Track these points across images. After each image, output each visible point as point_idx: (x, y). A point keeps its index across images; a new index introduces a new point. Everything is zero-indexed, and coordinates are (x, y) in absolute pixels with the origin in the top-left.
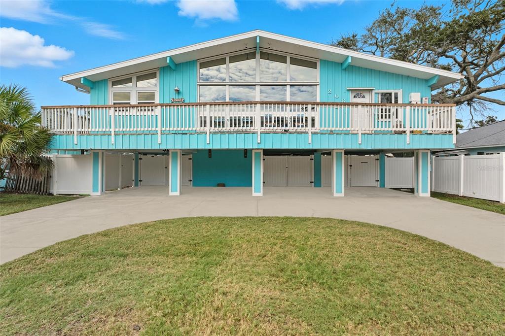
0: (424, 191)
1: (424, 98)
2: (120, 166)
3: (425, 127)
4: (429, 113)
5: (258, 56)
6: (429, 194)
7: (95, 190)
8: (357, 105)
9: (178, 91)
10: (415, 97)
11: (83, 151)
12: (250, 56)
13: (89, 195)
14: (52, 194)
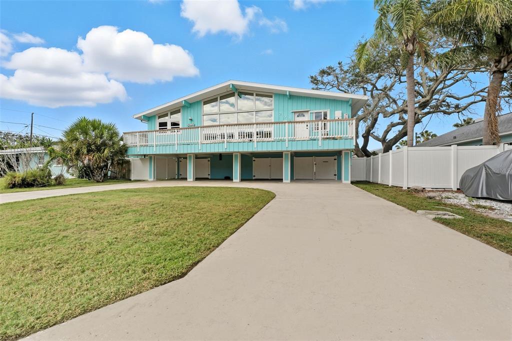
0: (346, 179)
1: (345, 114)
2: (167, 165)
3: (347, 134)
4: (349, 124)
5: (236, 94)
6: (349, 182)
7: (150, 178)
8: (299, 122)
9: (191, 120)
10: (338, 114)
11: (145, 156)
12: (232, 95)
13: (147, 180)
14: (131, 180)
